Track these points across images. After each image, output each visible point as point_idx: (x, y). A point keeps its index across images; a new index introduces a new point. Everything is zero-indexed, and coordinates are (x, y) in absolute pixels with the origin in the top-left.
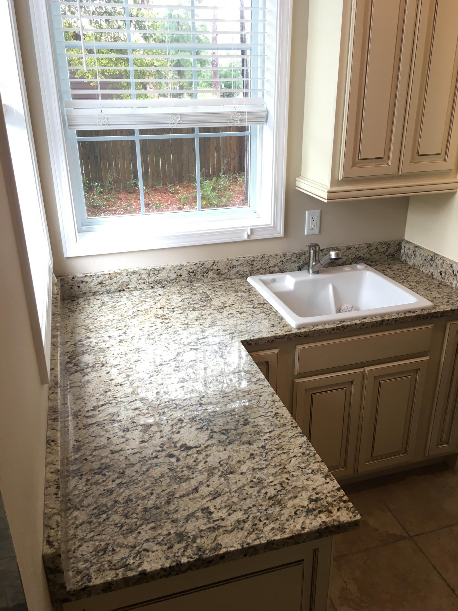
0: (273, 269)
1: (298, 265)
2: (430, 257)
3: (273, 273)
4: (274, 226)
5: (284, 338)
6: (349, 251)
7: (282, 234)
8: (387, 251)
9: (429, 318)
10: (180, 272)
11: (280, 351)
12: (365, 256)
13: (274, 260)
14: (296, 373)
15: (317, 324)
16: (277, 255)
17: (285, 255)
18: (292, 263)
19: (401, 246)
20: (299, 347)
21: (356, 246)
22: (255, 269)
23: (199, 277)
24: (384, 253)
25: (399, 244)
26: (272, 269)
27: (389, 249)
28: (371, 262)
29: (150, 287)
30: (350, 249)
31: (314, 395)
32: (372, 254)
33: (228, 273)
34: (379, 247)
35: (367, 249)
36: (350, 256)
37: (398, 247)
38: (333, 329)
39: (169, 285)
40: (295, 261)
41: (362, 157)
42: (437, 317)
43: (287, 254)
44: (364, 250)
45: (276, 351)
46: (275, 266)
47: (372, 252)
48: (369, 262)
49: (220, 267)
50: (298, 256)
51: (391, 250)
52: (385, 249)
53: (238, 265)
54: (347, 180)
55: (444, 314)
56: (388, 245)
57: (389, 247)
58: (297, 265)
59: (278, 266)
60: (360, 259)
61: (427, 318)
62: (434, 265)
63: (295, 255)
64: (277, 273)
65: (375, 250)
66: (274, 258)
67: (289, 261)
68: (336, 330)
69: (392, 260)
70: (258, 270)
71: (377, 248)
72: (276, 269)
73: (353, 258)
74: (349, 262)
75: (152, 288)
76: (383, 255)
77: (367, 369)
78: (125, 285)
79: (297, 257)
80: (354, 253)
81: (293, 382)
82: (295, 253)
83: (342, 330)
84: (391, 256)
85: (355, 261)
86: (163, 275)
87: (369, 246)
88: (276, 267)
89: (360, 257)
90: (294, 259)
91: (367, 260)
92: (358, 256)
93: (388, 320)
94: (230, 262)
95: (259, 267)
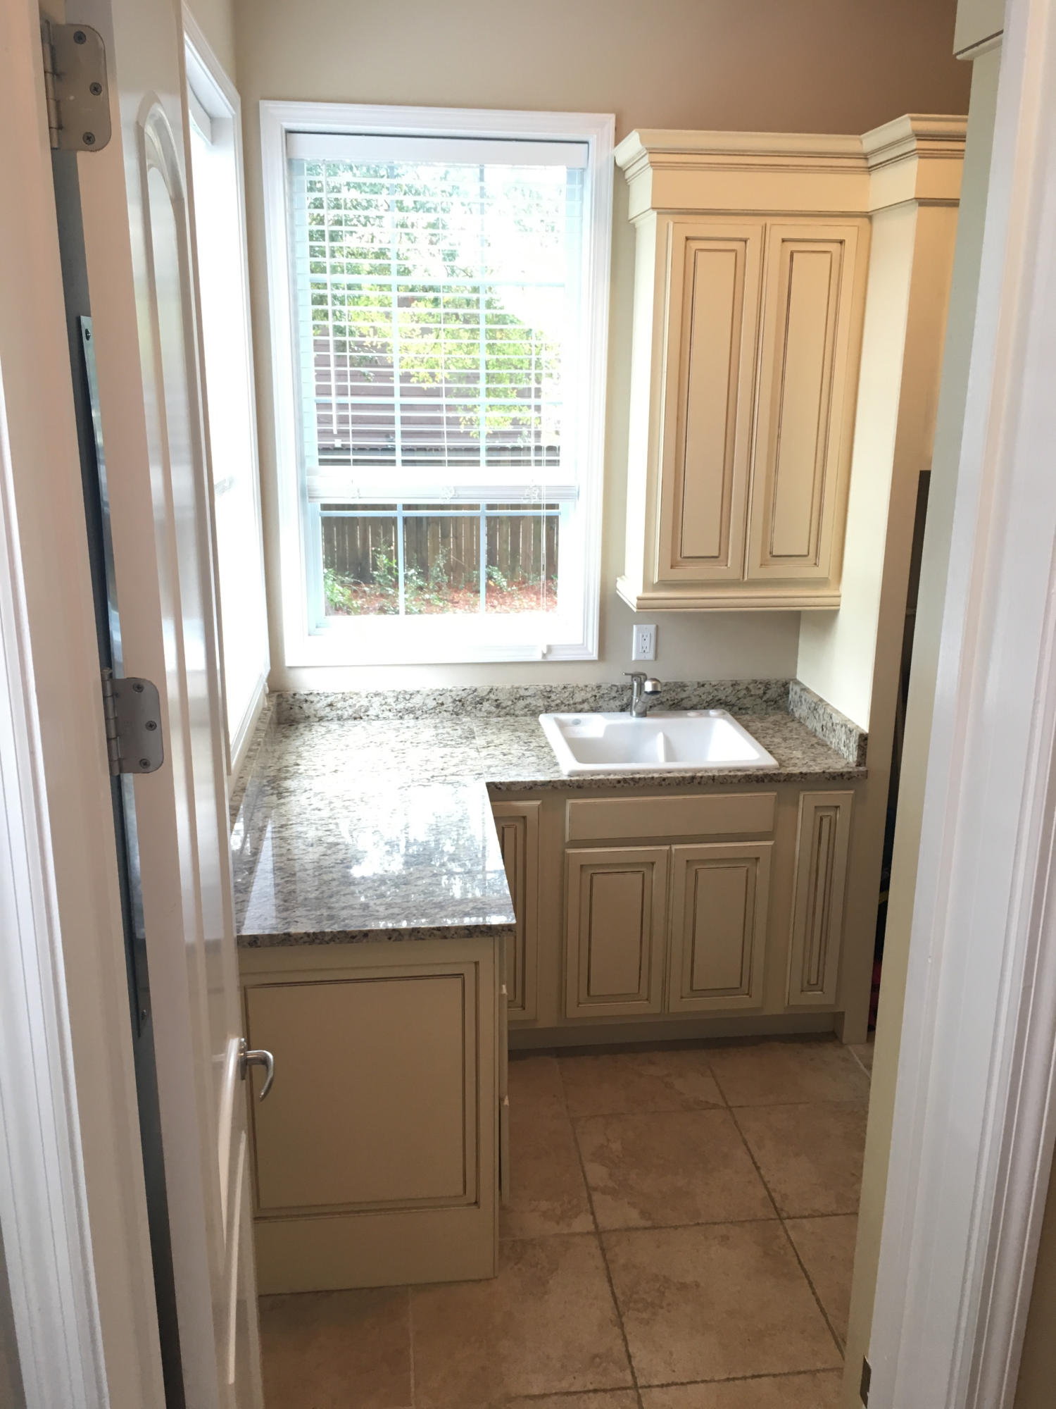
0: (581, 706)
1: (620, 703)
2: (813, 705)
3: (581, 711)
4: (583, 644)
5: (547, 785)
6: (702, 689)
7: (595, 656)
8: (765, 693)
9: (766, 781)
10: (441, 699)
11: (542, 803)
12: (729, 699)
13: (583, 693)
14: (567, 839)
15: (598, 773)
16: (586, 686)
17: (599, 687)
18: (610, 700)
19: (788, 688)
20: (569, 802)
21: (713, 683)
22: (553, 704)
23: (469, 708)
24: (761, 698)
25: (785, 685)
26: (579, 707)
27: (767, 692)
28: (740, 709)
29: (398, 717)
30: (703, 685)
31: (595, 877)
32: (740, 696)
33: (512, 707)
34: (751, 687)
35: (731, 688)
36: (704, 697)
37: (783, 689)
38: (619, 781)
39: (425, 716)
40: (615, 697)
41: (686, 554)
42: (779, 781)
43: (603, 686)
44: (727, 689)
45: (538, 803)
46: (583, 702)
47: (741, 694)
48: (736, 709)
49: (502, 697)
50: (620, 690)
51: (772, 693)
52: (761, 692)
53: (527, 696)
54: (664, 584)
55: (789, 778)
56: (767, 685)
57: (768, 689)
58: (618, 703)
59: (588, 703)
60: (721, 704)
61: (763, 781)
62: (817, 717)
63: (615, 689)
64: (586, 712)
65: (745, 692)
66: (582, 690)
67: (605, 696)
68: (622, 783)
69: (774, 709)
70: (557, 705)
71: (747, 689)
72: (586, 706)
73: (708, 700)
74: (702, 706)
75: (401, 718)
76: (759, 700)
77: (674, 847)
78: (363, 710)
79: (617, 691)
80: (709, 693)
81: (564, 852)
82: (615, 686)
83: (632, 783)
84: (772, 703)
85: (713, 705)
86: (417, 701)
87: (735, 685)
88: (586, 704)
89: (720, 700)
90: (614, 694)
91: (733, 705)
92: (717, 698)
93: (702, 777)
94: (515, 690)
95: (559, 701)
